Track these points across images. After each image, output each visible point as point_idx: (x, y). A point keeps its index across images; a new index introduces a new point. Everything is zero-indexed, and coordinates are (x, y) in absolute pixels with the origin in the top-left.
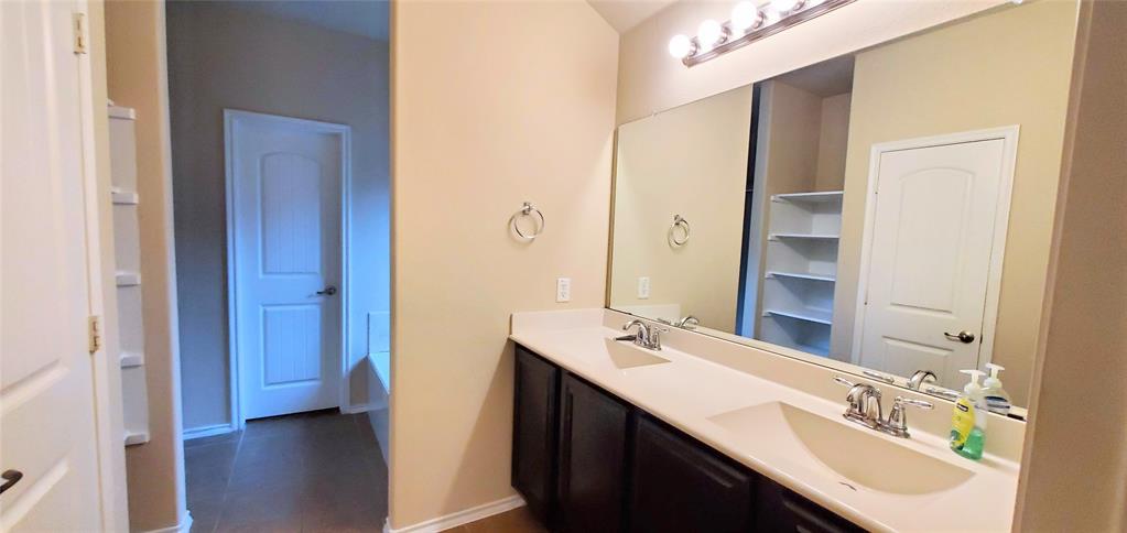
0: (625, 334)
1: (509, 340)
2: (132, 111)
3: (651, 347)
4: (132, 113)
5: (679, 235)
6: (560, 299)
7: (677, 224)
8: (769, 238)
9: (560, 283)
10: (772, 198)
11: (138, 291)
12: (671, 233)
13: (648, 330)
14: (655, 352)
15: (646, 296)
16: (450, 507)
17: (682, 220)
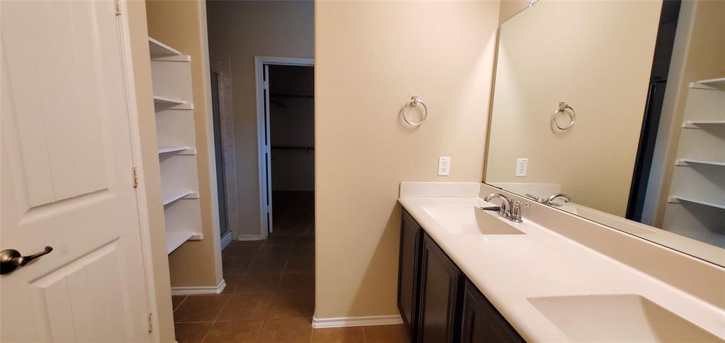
0: (491, 205)
1: (398, 201)
2: (189, 56)
3: (513, 219)
4: (189, 58)
5: (563, 121)
6: (441, 173)
7: (562, 111)
8: (684, 125)
9: (441, 161)
10: (691, 85)
11: (195, 158)
12: (554, 119)
13: (511, 203)
14: (515, 224)
15: (523, 174)
16: (353, 312)
17: (567, 107)
